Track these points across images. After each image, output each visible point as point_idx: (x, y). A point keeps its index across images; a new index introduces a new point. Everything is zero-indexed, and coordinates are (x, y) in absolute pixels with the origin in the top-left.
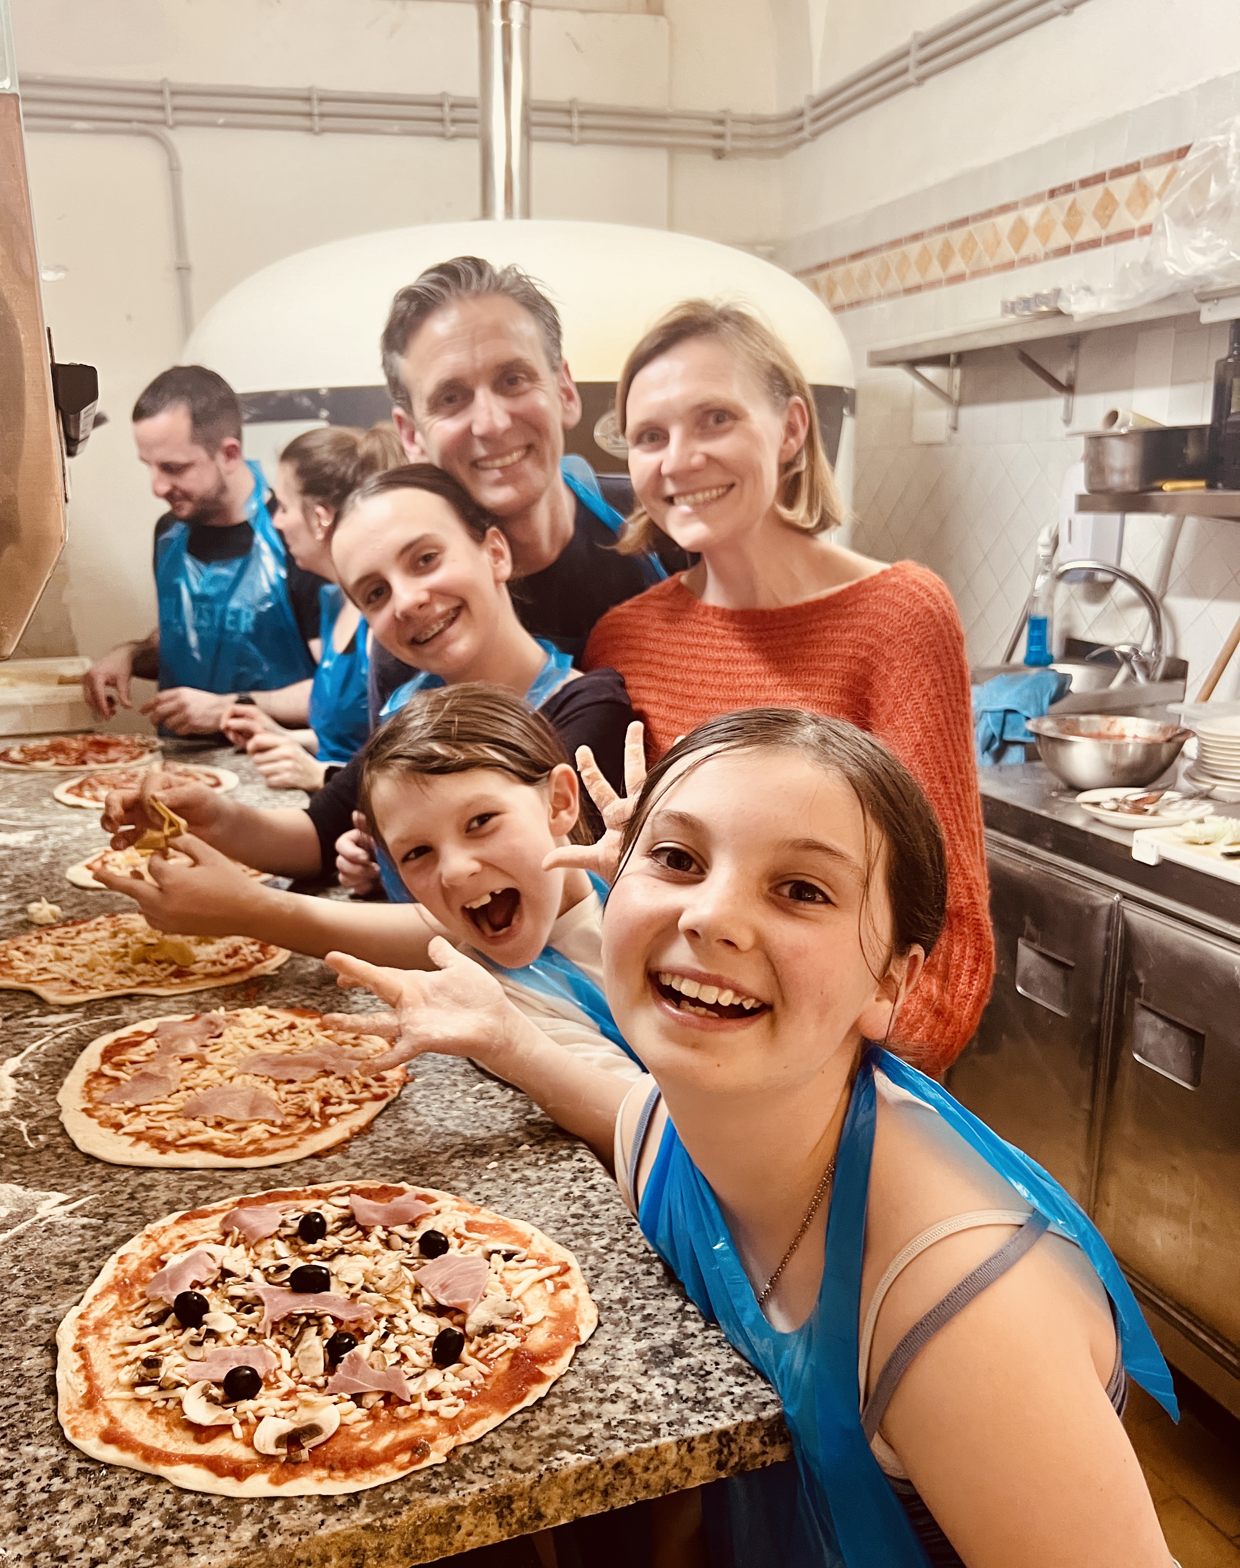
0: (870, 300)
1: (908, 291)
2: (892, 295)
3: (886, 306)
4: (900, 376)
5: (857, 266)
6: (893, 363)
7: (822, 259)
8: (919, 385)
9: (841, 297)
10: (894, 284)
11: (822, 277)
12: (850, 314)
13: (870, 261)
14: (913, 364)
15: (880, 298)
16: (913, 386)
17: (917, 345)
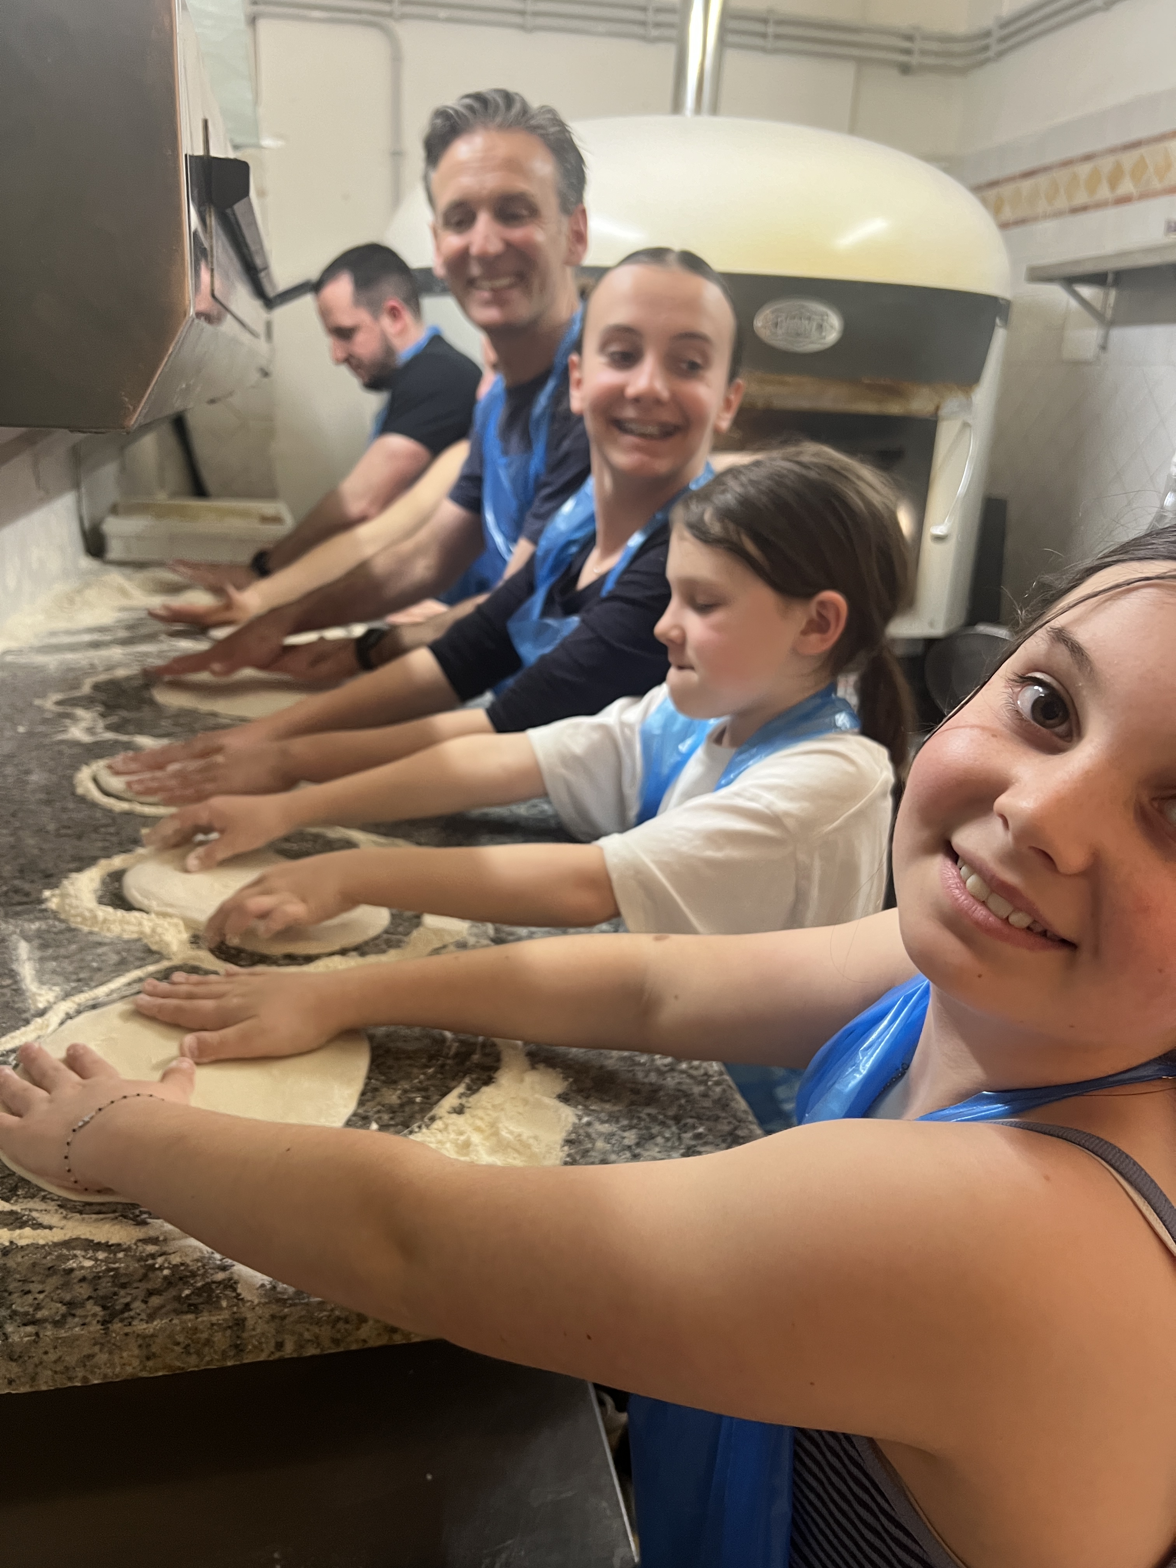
0: (1035, 219)
1: (1075, 211)
2: (1058, 214)
3: (1049, 226)
4: (1056, 293)
5: (1026, 185)
6: (1050, 279)
7: (993, 175)
8: (1074, 303)
9: (1008, 214)
10: (1062, 203)
11: (992, 193)
12: (1016, 231)
13: (1042, 181)
14: (1070, 281)
15: (1046, 217)
16: (1068, 303)
17: (1077, 262)
